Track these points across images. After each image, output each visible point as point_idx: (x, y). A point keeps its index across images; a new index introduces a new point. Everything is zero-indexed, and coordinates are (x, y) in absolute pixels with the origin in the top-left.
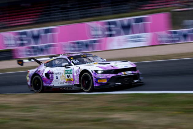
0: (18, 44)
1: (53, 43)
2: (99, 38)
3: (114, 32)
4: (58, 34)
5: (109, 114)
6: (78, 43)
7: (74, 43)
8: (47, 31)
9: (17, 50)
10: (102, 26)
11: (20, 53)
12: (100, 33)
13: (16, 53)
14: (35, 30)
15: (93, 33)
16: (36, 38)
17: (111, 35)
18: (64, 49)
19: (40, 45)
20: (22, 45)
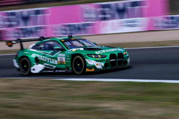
0: (7, 25)
1: (44, 25)
2: (92, 21)
3: (108, 16)
4: (50, 16)
5: (99, 103)
6: (70, 26)
7: (65, 26)
8: (37, 12)
9: (4, 31)
10: (96, 9)
11: (7, 35)
12: (93, 16)
13: (3, 35)
14: (25, 11)
15: (86, 16)
16: (26, 19)
17: (105, 19)
18: (54, 32)
19: (30, 27)
20: (10, 26)
